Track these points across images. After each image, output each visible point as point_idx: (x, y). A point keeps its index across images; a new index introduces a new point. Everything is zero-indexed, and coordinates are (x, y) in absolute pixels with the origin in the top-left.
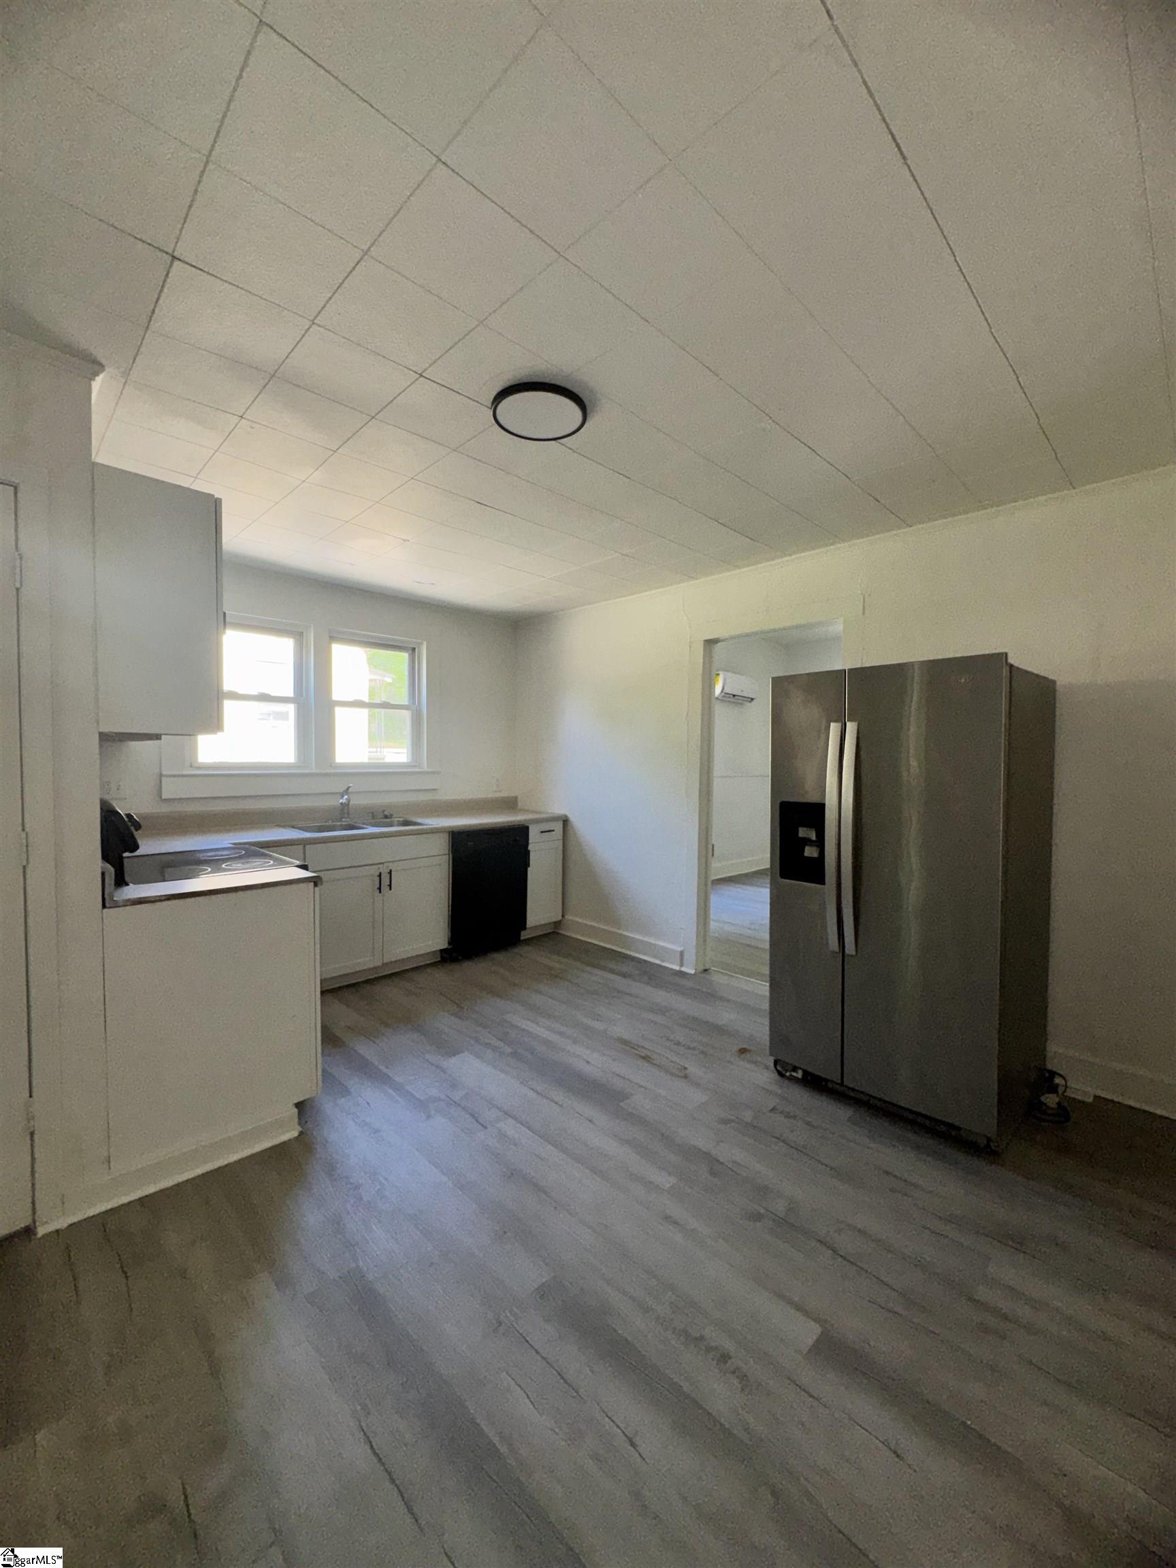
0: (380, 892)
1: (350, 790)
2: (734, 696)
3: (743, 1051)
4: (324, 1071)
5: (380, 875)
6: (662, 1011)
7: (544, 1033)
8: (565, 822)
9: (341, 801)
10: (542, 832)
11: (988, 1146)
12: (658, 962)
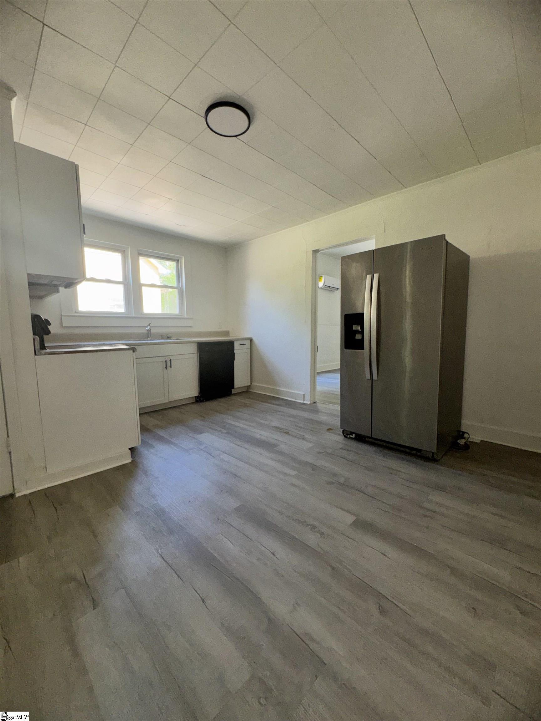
0: (166, 369)
1: (151, 325)
2: (329, 287)
3: (329, 430)
4: (142, 440)
5: (166, 361)
6: (294, 417)
7: (242, 426)
8: (251, 340)
9: (146, 329)
10: (240, 345)
11: (433, 456)
12: (294, 400)
